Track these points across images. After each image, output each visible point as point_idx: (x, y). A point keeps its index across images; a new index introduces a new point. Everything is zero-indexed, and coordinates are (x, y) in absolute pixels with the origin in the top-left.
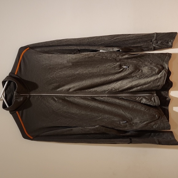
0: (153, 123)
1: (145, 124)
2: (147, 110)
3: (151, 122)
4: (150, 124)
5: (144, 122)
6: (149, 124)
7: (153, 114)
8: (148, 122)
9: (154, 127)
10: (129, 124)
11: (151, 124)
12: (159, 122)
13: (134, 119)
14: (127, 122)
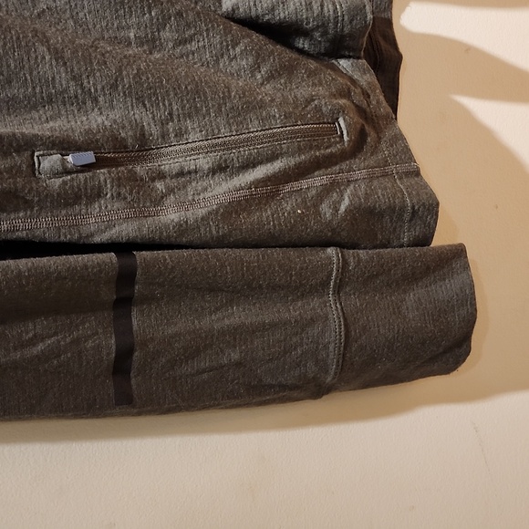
0: (318, 180)
1: (257, 183)
2: (270, 77)
3: (301, 172)
4: (295, 185)
5: (249, 165)
6: (287, 188)
7: (318, 109)
8: (277, 166)
9: (325, 209)
10: (119, 182)
11: (304, 184)
12: (358, 175)
13: (164, 136)
14: (100, 163)
